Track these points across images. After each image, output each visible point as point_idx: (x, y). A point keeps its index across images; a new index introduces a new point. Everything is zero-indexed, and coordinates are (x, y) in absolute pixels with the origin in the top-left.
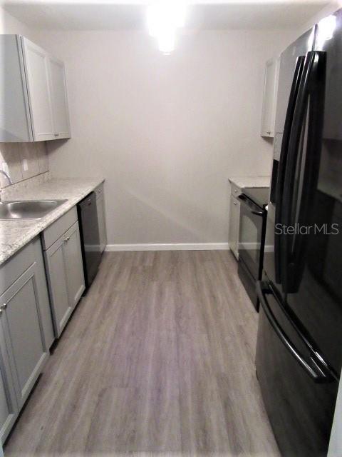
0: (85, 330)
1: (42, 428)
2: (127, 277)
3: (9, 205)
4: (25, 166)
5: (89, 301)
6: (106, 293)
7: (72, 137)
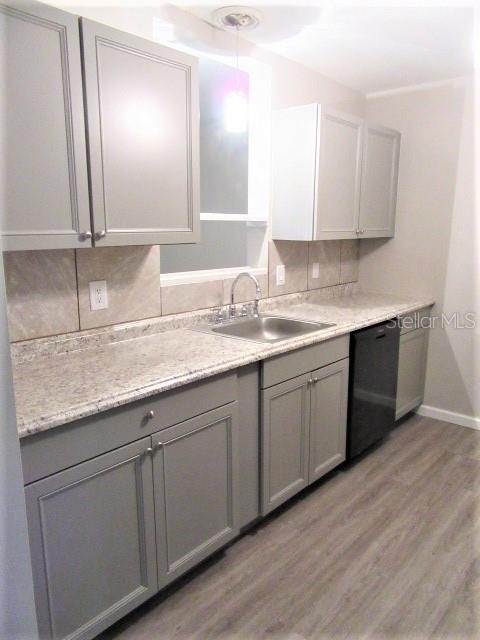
0: (315, 521)
1: (178, 629)
2: (428, 466)
3: (264, 320)
4: (315, 272)
5: (345, 481)
6: (378, 478)
7: (396, 236)
